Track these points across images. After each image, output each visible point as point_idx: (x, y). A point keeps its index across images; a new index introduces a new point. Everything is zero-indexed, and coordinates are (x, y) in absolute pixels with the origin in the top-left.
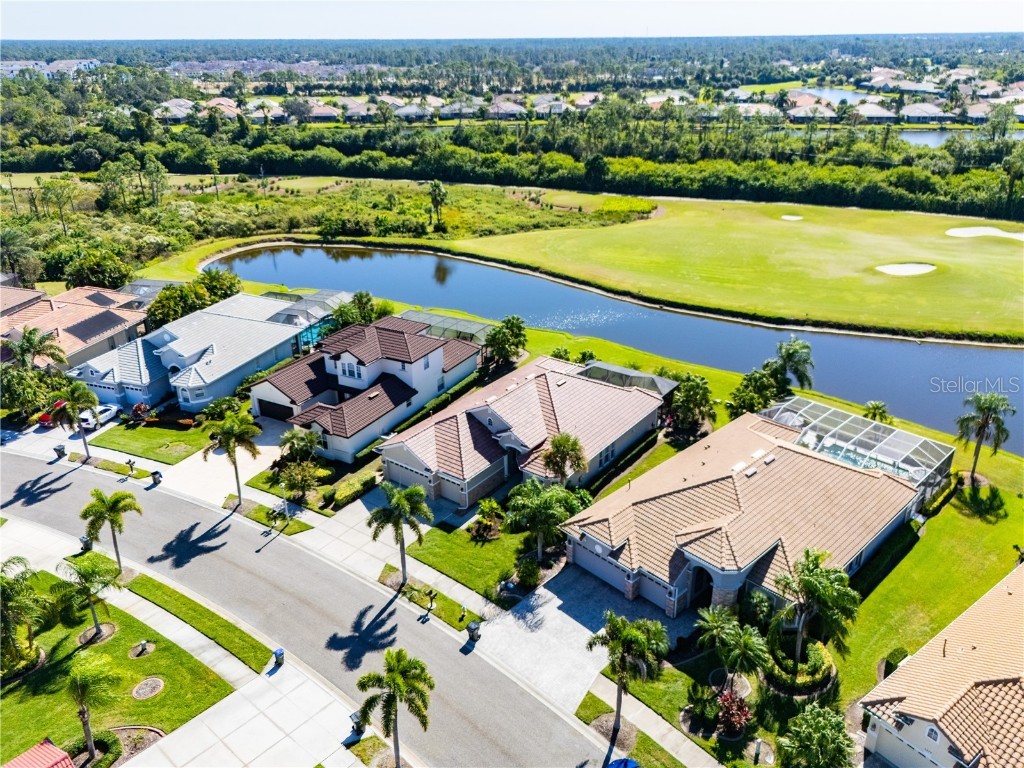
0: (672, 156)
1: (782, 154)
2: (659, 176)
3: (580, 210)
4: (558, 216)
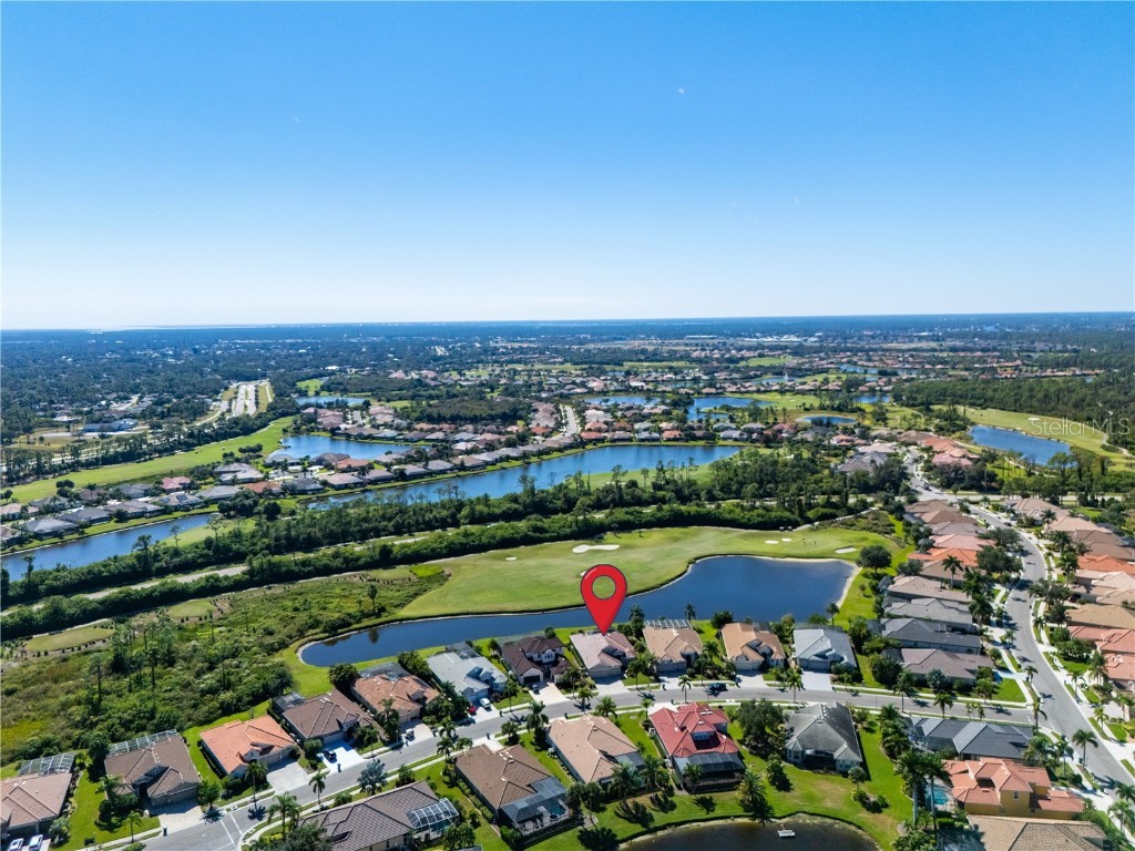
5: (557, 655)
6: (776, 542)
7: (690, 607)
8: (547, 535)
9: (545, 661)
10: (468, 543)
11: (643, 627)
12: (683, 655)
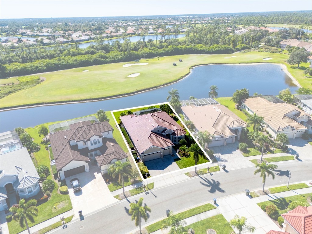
0: (31, 60)
1: (51, 55)
2: (29, 67)
3: (13, 84)
4: (11, 87)
5: (105, 140)
6: (230, 58)
7: (213, 89)
8: (108, 60)
9: (91, 148)
10: (59, 64)
11: (180, 105)
12: (231, 130)
